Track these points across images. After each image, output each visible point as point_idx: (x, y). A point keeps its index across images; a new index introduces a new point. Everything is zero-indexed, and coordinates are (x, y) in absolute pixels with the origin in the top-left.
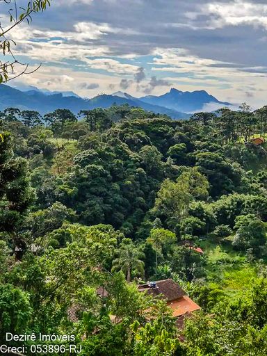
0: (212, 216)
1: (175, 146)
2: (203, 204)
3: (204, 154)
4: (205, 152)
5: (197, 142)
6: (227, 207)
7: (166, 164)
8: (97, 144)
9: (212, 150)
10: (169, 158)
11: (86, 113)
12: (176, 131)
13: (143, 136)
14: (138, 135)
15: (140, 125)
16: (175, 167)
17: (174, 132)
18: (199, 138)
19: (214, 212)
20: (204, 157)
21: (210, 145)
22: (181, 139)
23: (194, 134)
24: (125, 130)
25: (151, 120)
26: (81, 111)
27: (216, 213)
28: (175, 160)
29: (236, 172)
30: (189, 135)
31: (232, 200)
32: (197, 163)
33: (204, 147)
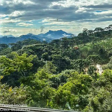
0: (58, 80)
1: (44, 54)
2: (55, 75)
3: (55, 55)
4: (56, 54)
5: (52, 51)
6: (64, 75)
7: (40, 61)
8: (13, 56)
9: (58, 54)
10: (42, 59)
11: (11, 44)
12: (44, 48)
13: (31, 51)
14: (29, 51)
15: (30, 47)
16: (44, 62)
17: (44, 49)
18: (53, 50)
19: (59, 78)
20: (55, 57)
21: (57, 52)
22: (46, 51)
23: (51, 48)
24: (24, 50)
25: (35, 45)
26: (9, 44)
27: (60, 78)
28: (44, 59)
29: (68, 61)
30: (50, 49)
31: (66, 73)
32: (53, 59)
33: (55, 53)
